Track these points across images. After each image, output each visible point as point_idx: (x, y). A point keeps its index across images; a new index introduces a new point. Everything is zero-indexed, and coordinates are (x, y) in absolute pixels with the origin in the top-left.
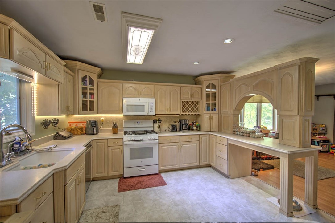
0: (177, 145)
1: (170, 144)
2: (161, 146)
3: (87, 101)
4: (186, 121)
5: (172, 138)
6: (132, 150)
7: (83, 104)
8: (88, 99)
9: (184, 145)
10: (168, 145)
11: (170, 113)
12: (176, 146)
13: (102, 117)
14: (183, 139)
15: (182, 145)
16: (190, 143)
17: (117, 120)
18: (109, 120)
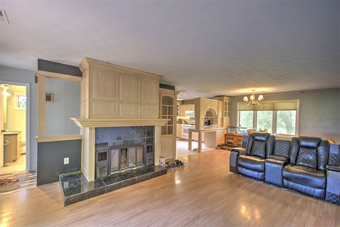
6: (184, 130)
17: (188, 119)
18: (186, 119)
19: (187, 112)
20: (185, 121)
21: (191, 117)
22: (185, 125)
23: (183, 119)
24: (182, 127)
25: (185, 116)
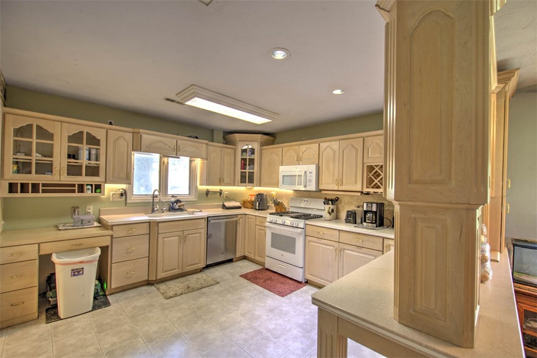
0: (334, 247)
1: (323, 241)
2: (309, 241)
3: (246, 172)
4: (369, 205)
5: (325, 231)
6: (274, 236)
7: (241, 176)
8: (247, 170)
9: (347, 250)
10: (318, 241)
11: (341, 188)
12: (332, 248)
13: (273, 191)
14: (345, 238)
15: (344, 249)
16: (360, 251)
17: (286, 196)
18: (279, 195)
19: (284, 170)
20: (277, 204)
21: (302, 188)
22: (280, 220)
23: (271, 196)
24: (267, 224)
25: (276, 185)
